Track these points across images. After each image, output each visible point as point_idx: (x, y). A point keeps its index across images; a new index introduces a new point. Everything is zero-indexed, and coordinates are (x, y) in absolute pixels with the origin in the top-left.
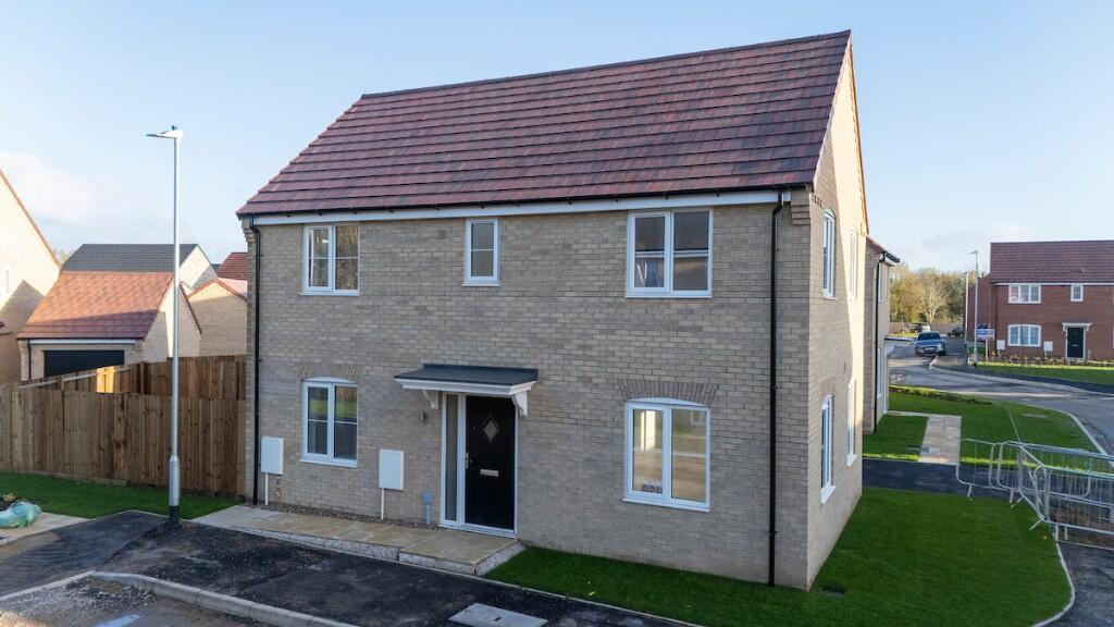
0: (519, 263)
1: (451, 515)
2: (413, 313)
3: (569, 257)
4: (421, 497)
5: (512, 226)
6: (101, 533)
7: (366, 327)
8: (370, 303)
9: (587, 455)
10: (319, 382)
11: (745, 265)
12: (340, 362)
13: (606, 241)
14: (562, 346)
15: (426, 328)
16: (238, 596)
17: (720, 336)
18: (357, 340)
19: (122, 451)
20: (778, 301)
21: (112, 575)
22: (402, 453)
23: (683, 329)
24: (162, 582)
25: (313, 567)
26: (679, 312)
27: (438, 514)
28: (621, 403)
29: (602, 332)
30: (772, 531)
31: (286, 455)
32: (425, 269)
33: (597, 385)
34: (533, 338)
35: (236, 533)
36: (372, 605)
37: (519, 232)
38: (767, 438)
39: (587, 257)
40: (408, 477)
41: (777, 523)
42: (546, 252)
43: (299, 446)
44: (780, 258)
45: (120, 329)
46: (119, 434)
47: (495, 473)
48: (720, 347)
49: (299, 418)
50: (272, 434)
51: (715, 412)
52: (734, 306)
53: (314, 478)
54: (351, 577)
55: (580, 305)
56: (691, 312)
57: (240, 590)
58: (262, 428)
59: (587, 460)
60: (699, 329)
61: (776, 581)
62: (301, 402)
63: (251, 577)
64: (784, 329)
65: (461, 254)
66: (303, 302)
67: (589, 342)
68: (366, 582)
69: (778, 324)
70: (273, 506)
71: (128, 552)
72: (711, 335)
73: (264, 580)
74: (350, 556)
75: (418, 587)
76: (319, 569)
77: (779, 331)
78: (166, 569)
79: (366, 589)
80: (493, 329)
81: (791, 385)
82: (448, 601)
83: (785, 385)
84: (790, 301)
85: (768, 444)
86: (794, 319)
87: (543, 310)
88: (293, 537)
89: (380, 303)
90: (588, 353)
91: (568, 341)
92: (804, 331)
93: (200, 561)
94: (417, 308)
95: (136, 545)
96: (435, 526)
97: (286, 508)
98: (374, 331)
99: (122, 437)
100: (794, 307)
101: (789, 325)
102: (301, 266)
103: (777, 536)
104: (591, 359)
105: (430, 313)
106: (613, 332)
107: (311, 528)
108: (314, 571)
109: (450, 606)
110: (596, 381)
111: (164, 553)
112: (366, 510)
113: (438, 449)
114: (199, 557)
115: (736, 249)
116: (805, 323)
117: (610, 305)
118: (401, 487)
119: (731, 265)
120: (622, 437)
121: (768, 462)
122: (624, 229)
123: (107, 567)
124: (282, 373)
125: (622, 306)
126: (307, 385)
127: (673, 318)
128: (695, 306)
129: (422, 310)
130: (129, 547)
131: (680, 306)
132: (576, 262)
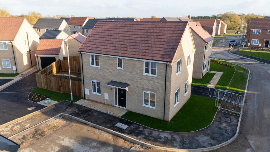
0: (126, 66)
1: (116, 104)
2: (109, 72)
3: (134, 66)
4: (111, 101)
5: (125, 60)
6: (61, 105)
7: (101, 73)
8: (102, 69)
9: (137, 98)
10: (94, 81)
11: (162, 72)
12: (97, 78)
13: (140, 65)
14: (133, 81)
15: (111, 75)
16: (84, 120)
17: (158, 83)
18: (100, 75)
19: (61, 87)
20: (167, 79)
21: (65, 114)
22: (108, 94)
23: (152, 81)
24: (73, 116)
25: (95, 114)
26: (151, 78)
27: (114, 104)
28: (142, 91)
29: (139, 80)
30: (164, 113)
31: (89, 92)
32: (111, 65)
33: (139, 88)
34: (129, 79)
35: (82, 106)
36: (103, 122)
37: (126, 61)
38: (164, 99)
39: (137, 67)
40: (109, 98)
41: (165, 112)
42: (130, 65)
43: (91, 91)
44: (167, 72)
45: (54, 53)
46: (60, 84)
47: (123, 99)
48: (158, 84)
49: (91, 86)
50: (86, 88)
51: (157, 94)
52: (160, 78)
53: (94, 96)
54: (100, 116)
55: (136, 75)
56: (153, 78)
57: (84, 118)
58: (85, 87)
59: (137, 99)
60: (155, 81)
61: (165, 120)
62: (91, 83)
63: (86, 116)
64: (167, 83)
65: (117, 63)
66: (90, 67)
67: (137, 81)
68: (103, 117)
69: (166, 82)
70: (88, 100)
71: (66, 109)
72: (156, 82)
73: (88, 117)
74: (100, 112)
75: (111, 119)
76: (96, 114)
77: (166, 83)
78: (72, 113)
79: (103, 119)
80: (122, 76)
81: (168, 92)
82: (115, 122)
83: (167, 92)
84: (168, 79)
85: (164, 100)
86: (169, 82)
87: (130, 74)
88: (91, 107)
89: (103, 69)
90: (137, 82)
91: (134, 80)
92: (170, 84)
93: (78, 112)
94: (109, 71)
95: (67, 108)
96: (114, 106)
97: (90, 100)
98: (103, 74)
99: (61, 85)
100: (169, 80)
101: (168, 83)
102: (89, 61)
103: (165, 114)
104: (138, 83)
105: (112, 72)
106: (141, 80)
107: (94, 105)
108: (95, 115)
109: (115, 123)
110: (138, 87)
111: (72, 110)
112: (103, 102)
113: (114, 94)
114: (77, 111)
115: (161, 69)
116: (170, 83)
117: (141, 75)
118: (108, 99)
119: (160, 72)
120: (143, 96)
121: (164, 103)
122: (143, 63)
123: (64, 112)
124: (88, 79)
125: (142, 76)
126: (92, 81)
127: (151, 79)
128: (154, 77)
129: (111, 72)
130: (66, 108)
131: (152, 77)
132: (135, 68)
